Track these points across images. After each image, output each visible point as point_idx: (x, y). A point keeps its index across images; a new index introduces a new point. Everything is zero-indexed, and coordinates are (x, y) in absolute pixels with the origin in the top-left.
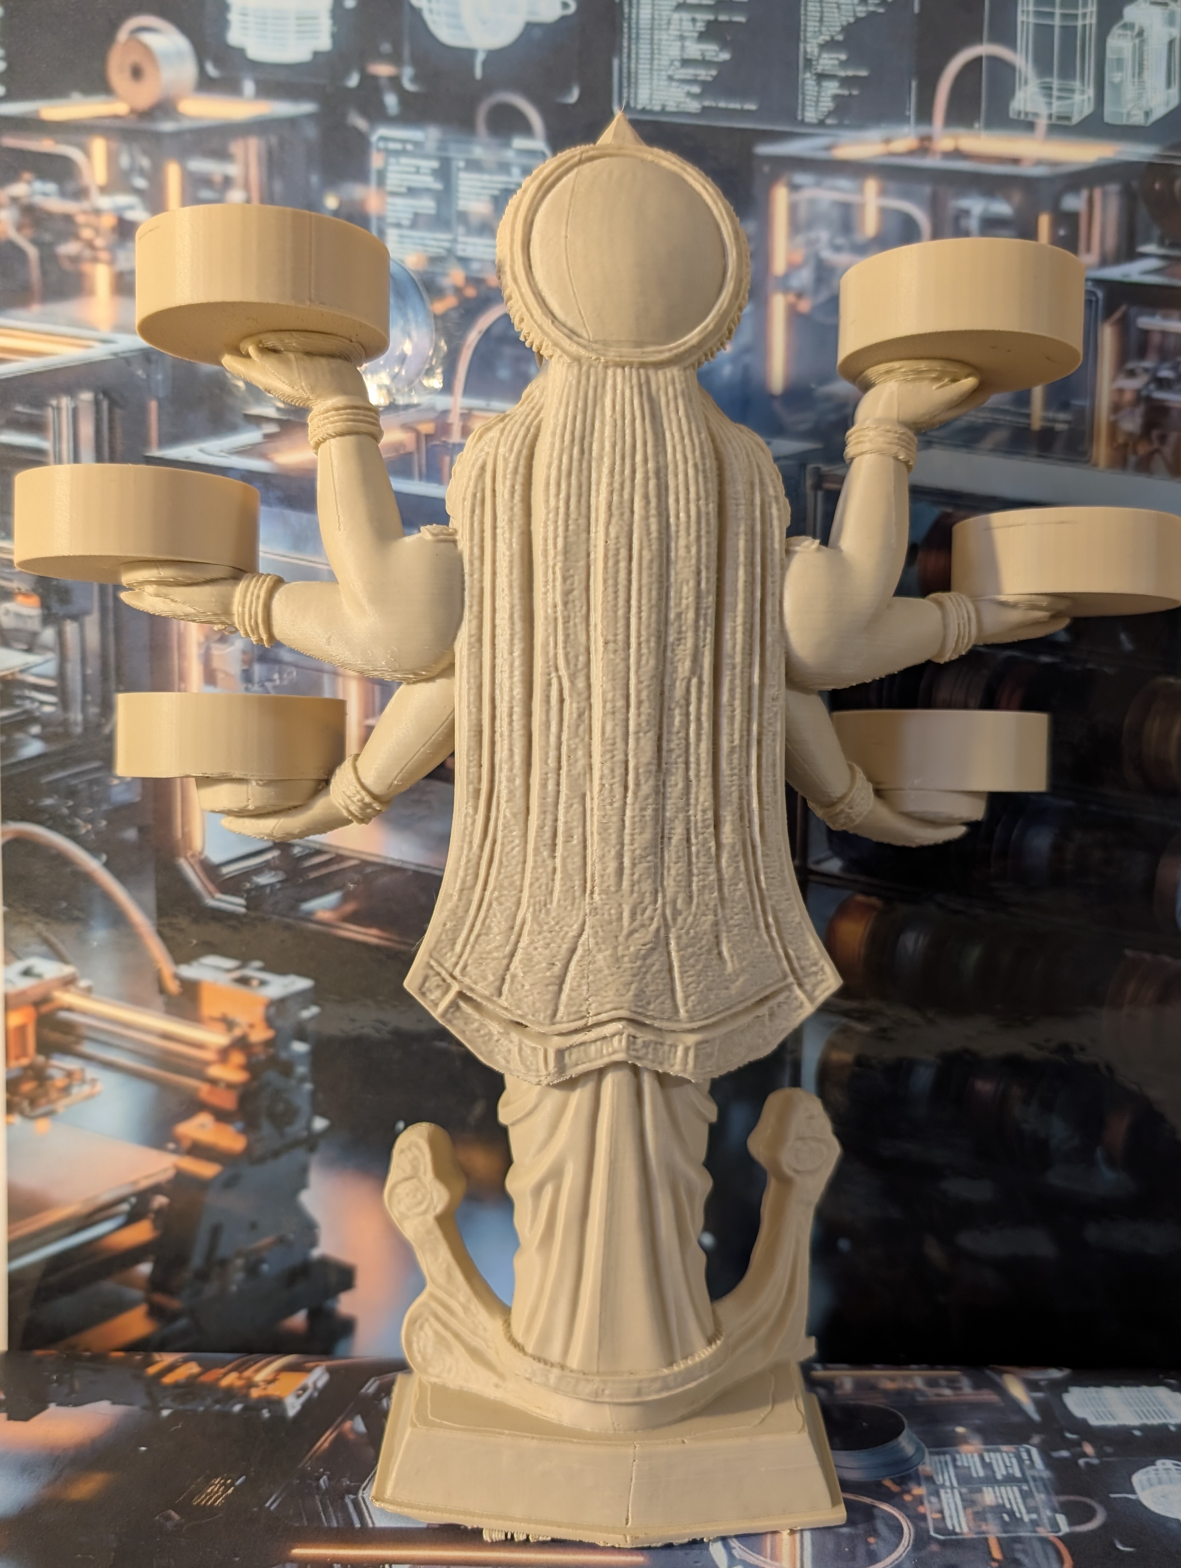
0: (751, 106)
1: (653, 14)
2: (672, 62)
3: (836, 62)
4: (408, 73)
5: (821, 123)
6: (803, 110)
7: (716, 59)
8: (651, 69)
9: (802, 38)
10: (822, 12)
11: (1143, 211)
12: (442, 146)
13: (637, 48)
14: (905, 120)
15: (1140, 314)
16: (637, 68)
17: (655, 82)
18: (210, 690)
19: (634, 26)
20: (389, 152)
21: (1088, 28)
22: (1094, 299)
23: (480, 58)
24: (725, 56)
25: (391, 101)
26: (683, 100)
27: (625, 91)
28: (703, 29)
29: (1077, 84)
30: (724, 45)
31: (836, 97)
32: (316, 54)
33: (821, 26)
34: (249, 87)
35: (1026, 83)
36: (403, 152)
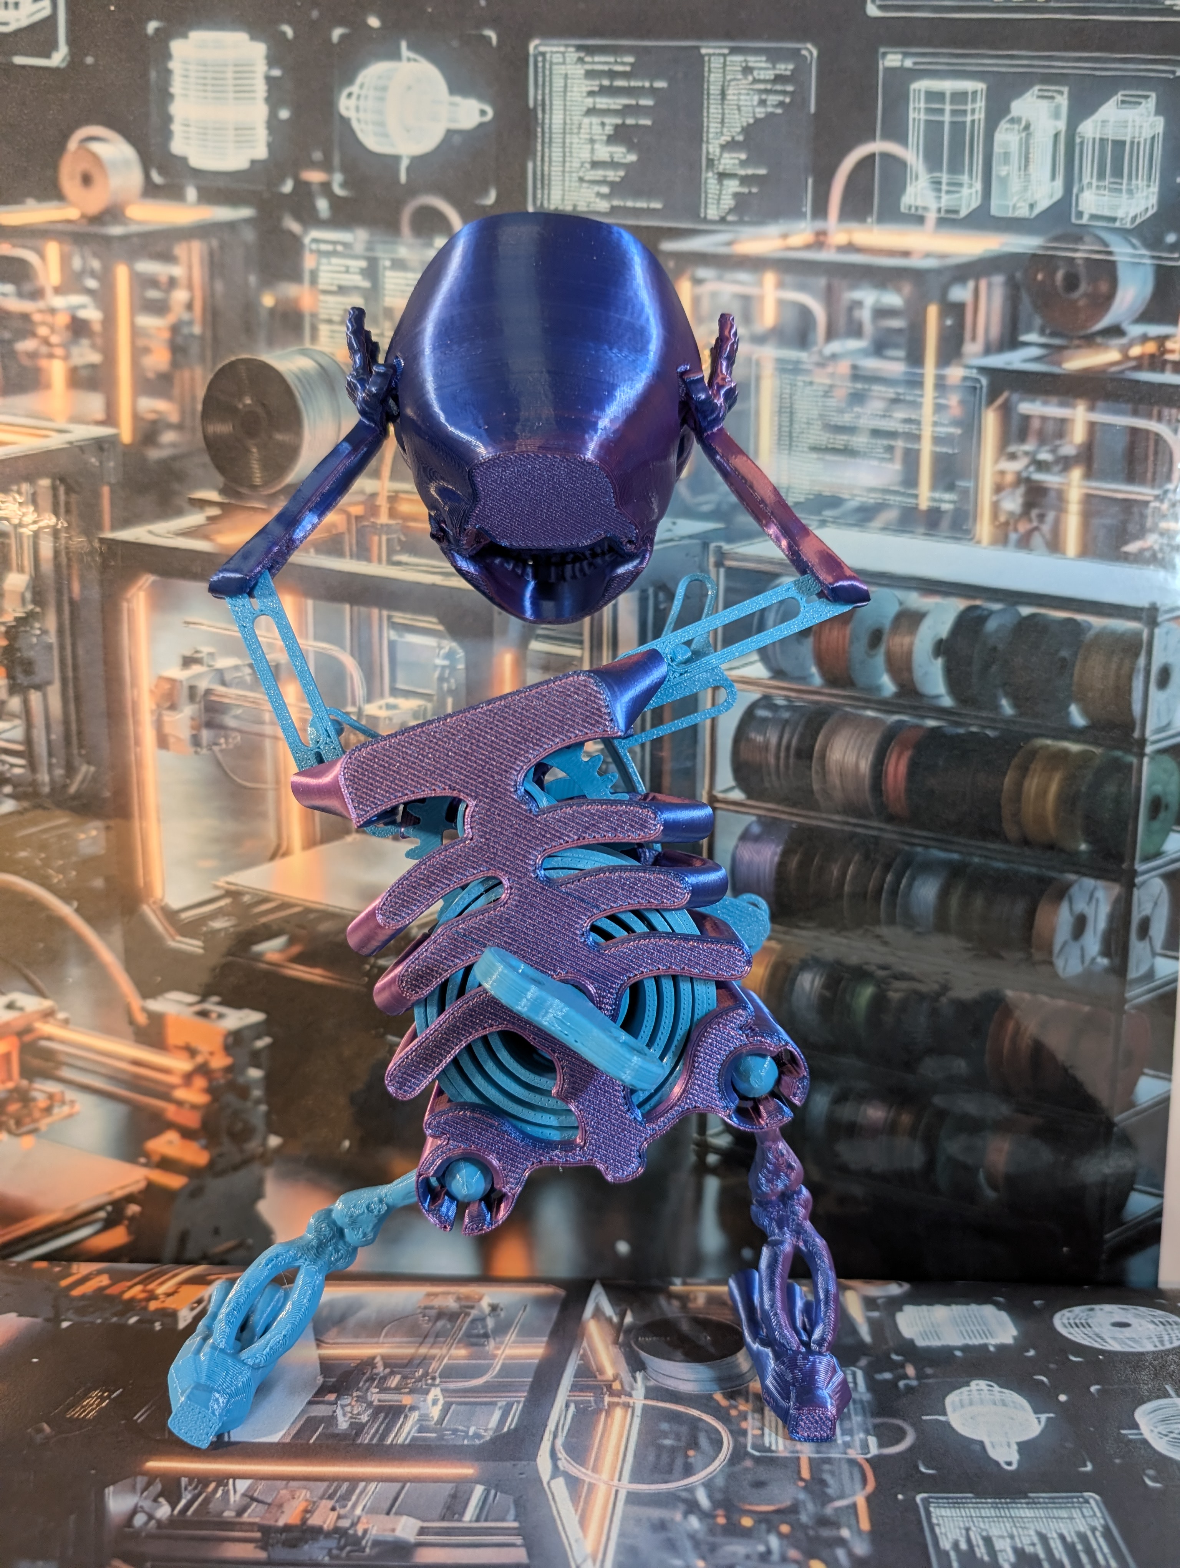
0: (657, 205)
1: (565, 120)
2: (582, 164)
3: (737, 162)
4: (338, 178)
5: (723, 220)
6: (706, 207)
7: (624, 161)
8: (564, 171)
9: (705, 139)
10: (723, 114)
11: (1026, 303)
12: (370, 247)
13: (550, 152)
14: (801, 215)
15: (1022, 400)
16: (550, 171)
17: (567, 183)
18: (163, 753)
19: (547, 130)
20: (320, 253)
21: (976, 123)
22: (978, 386)
23: (404, 164)
24: (632, 158)
25: (322, 205)
26: (592, 200)
27: (539, 192)
28: (612, 132)
29: (965, 178)
30: (631, 147)
31: (736, 195)
32: (253, 162)
33: (723, 126)
34: (191, 193)
35: (917, 178)
36: (334, 253)
